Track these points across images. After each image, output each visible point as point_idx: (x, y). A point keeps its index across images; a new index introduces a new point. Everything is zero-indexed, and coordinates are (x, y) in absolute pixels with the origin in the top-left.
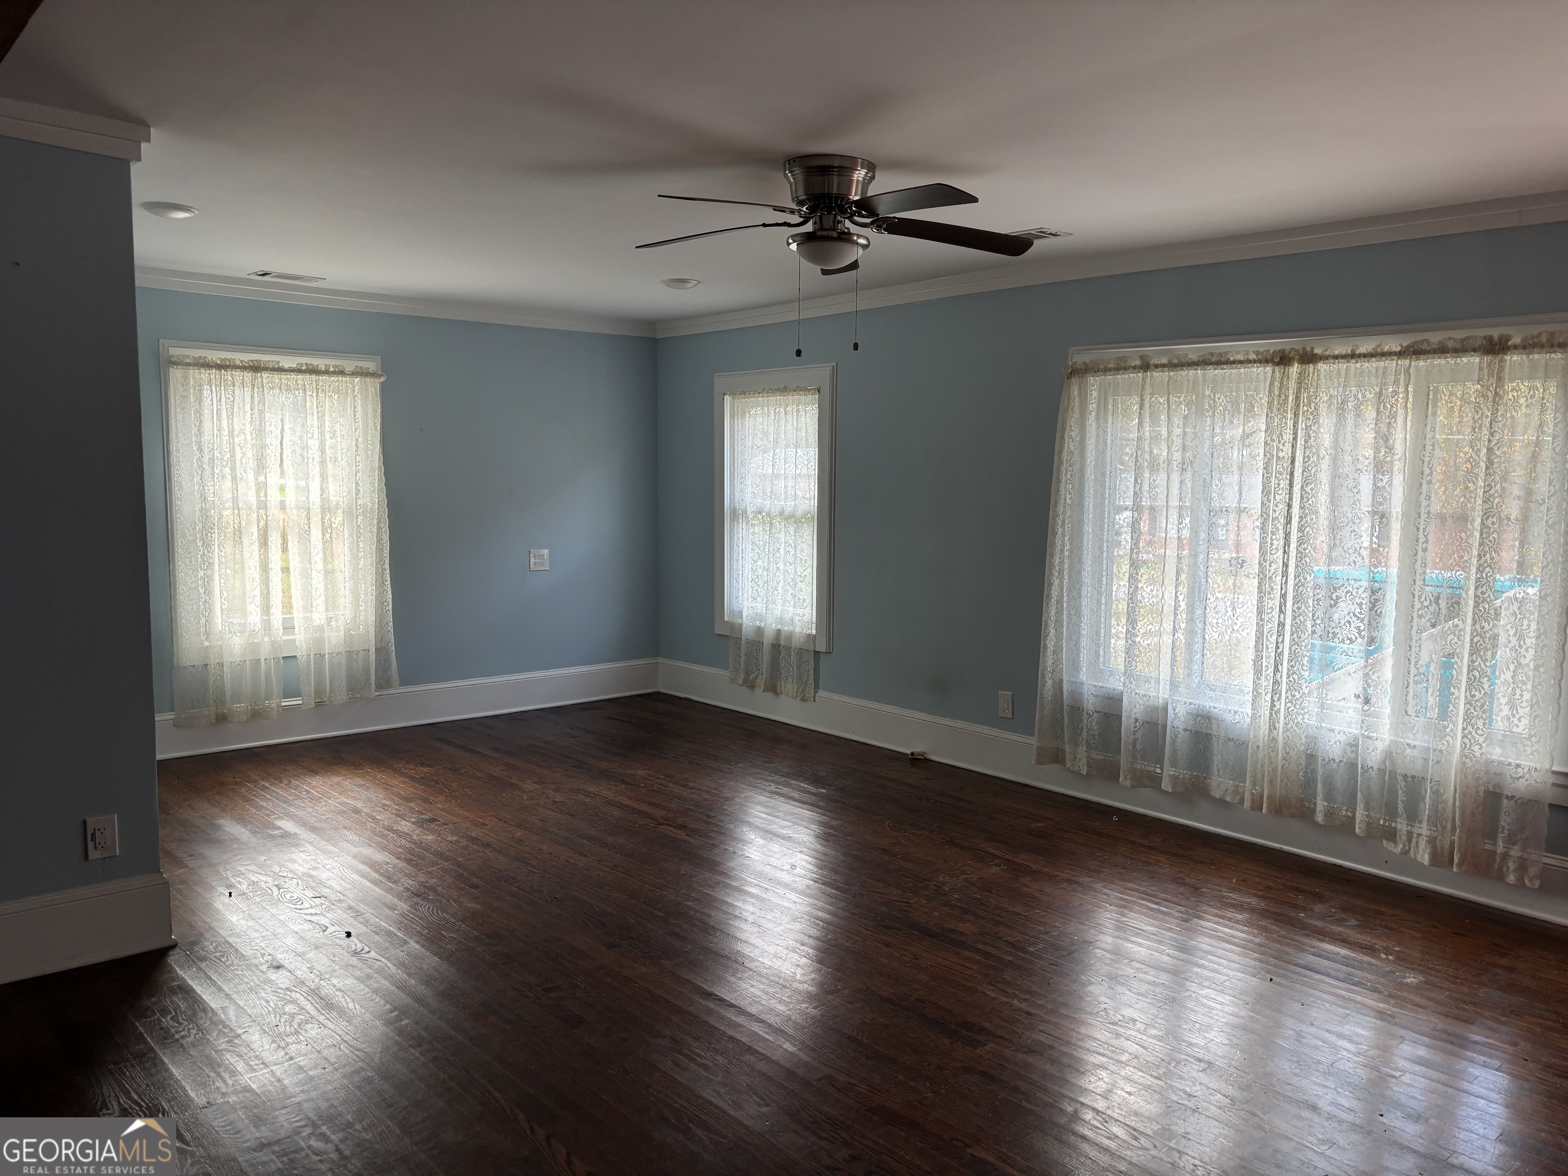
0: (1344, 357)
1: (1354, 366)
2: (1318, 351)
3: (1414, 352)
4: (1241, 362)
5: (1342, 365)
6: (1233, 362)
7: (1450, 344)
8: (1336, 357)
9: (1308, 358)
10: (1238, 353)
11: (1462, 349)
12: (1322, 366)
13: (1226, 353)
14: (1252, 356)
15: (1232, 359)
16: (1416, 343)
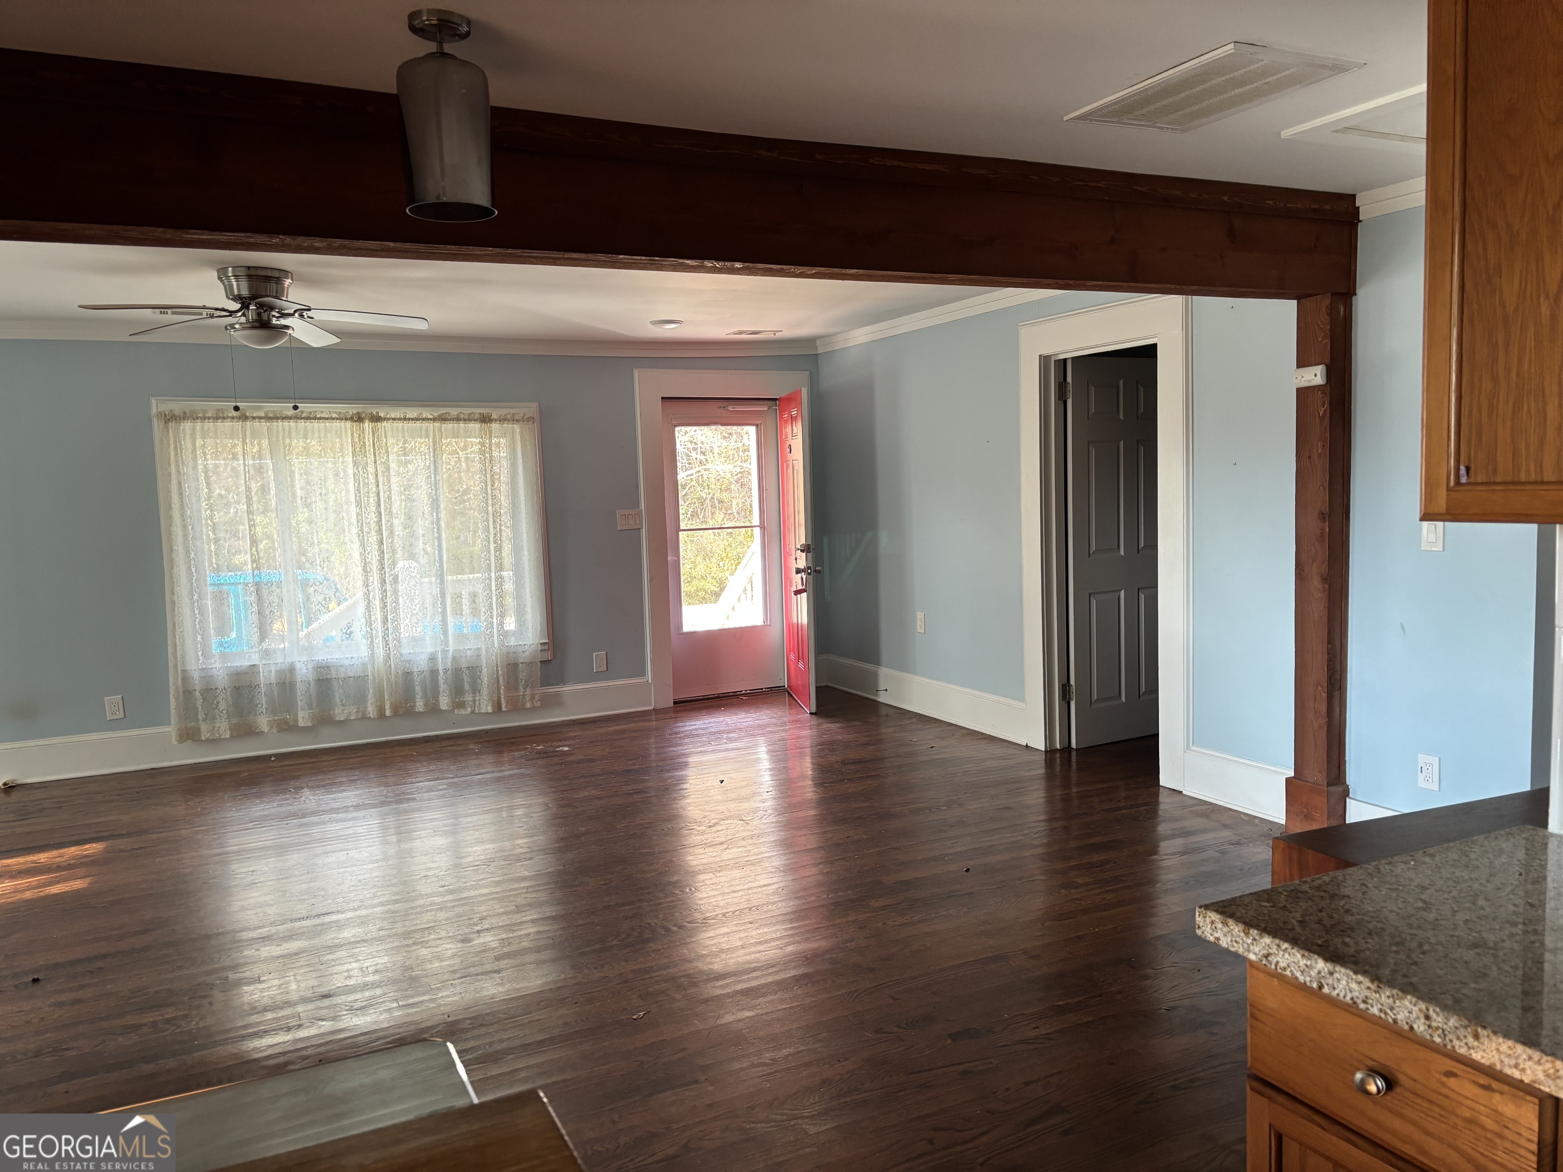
0: (400, 419)
1: (407, 425)
2: (382, 414)
3: (443, 419)
4: (327, 419)
5: (400, 424)
6: (320, 419)
7: (462, 416)
8: (394, 419)
9: (376, 419)
10: (322, 412)
11: (469, 419)
12: (385, 423)
13: (315, 412)
14: (334, 415)
15: (318, 416)
16: (443, 414)
